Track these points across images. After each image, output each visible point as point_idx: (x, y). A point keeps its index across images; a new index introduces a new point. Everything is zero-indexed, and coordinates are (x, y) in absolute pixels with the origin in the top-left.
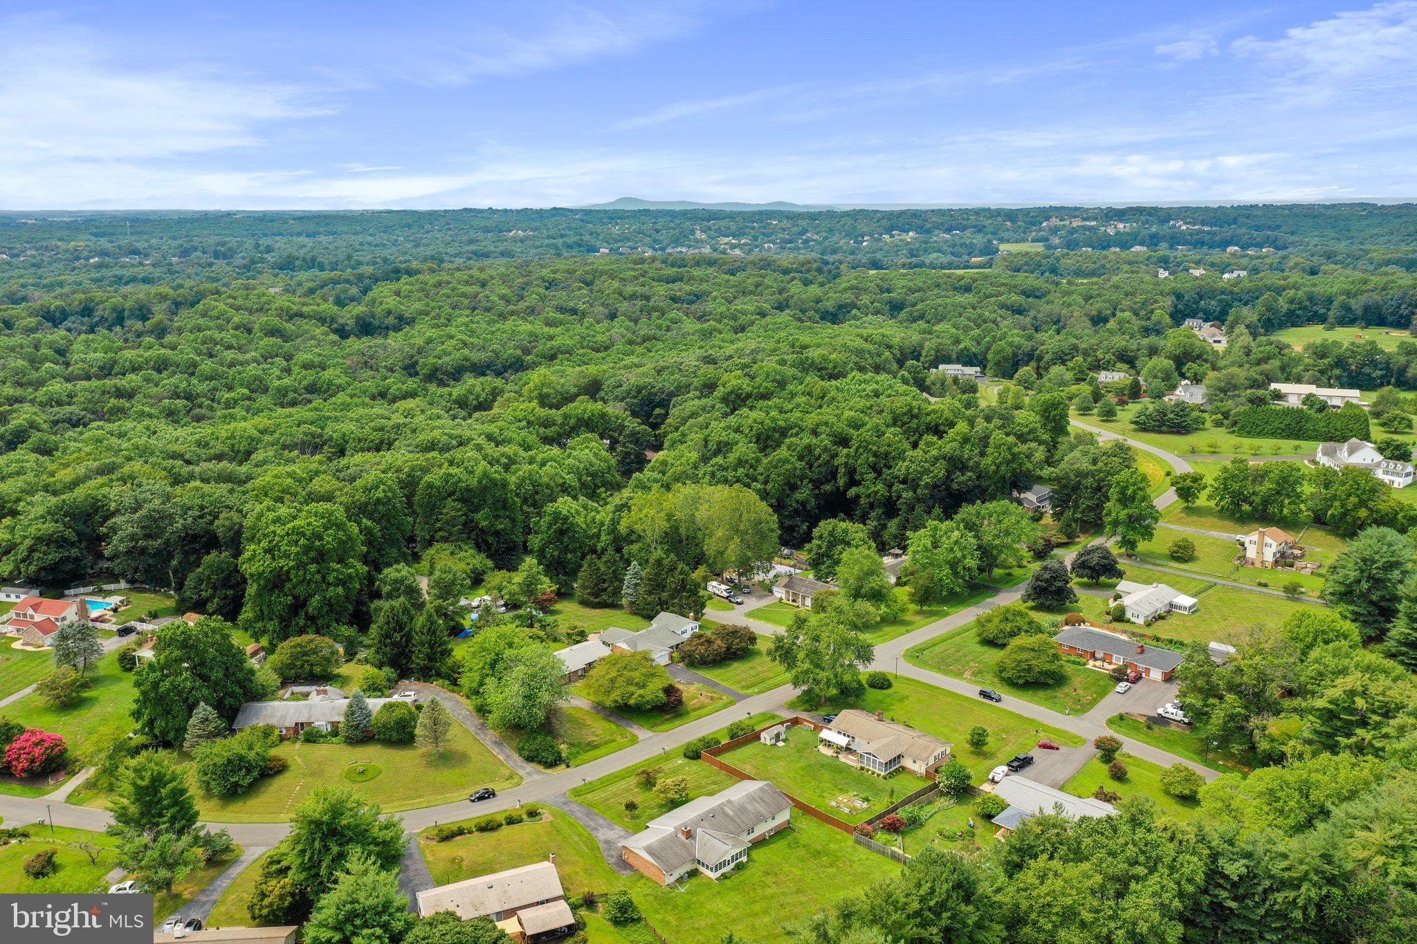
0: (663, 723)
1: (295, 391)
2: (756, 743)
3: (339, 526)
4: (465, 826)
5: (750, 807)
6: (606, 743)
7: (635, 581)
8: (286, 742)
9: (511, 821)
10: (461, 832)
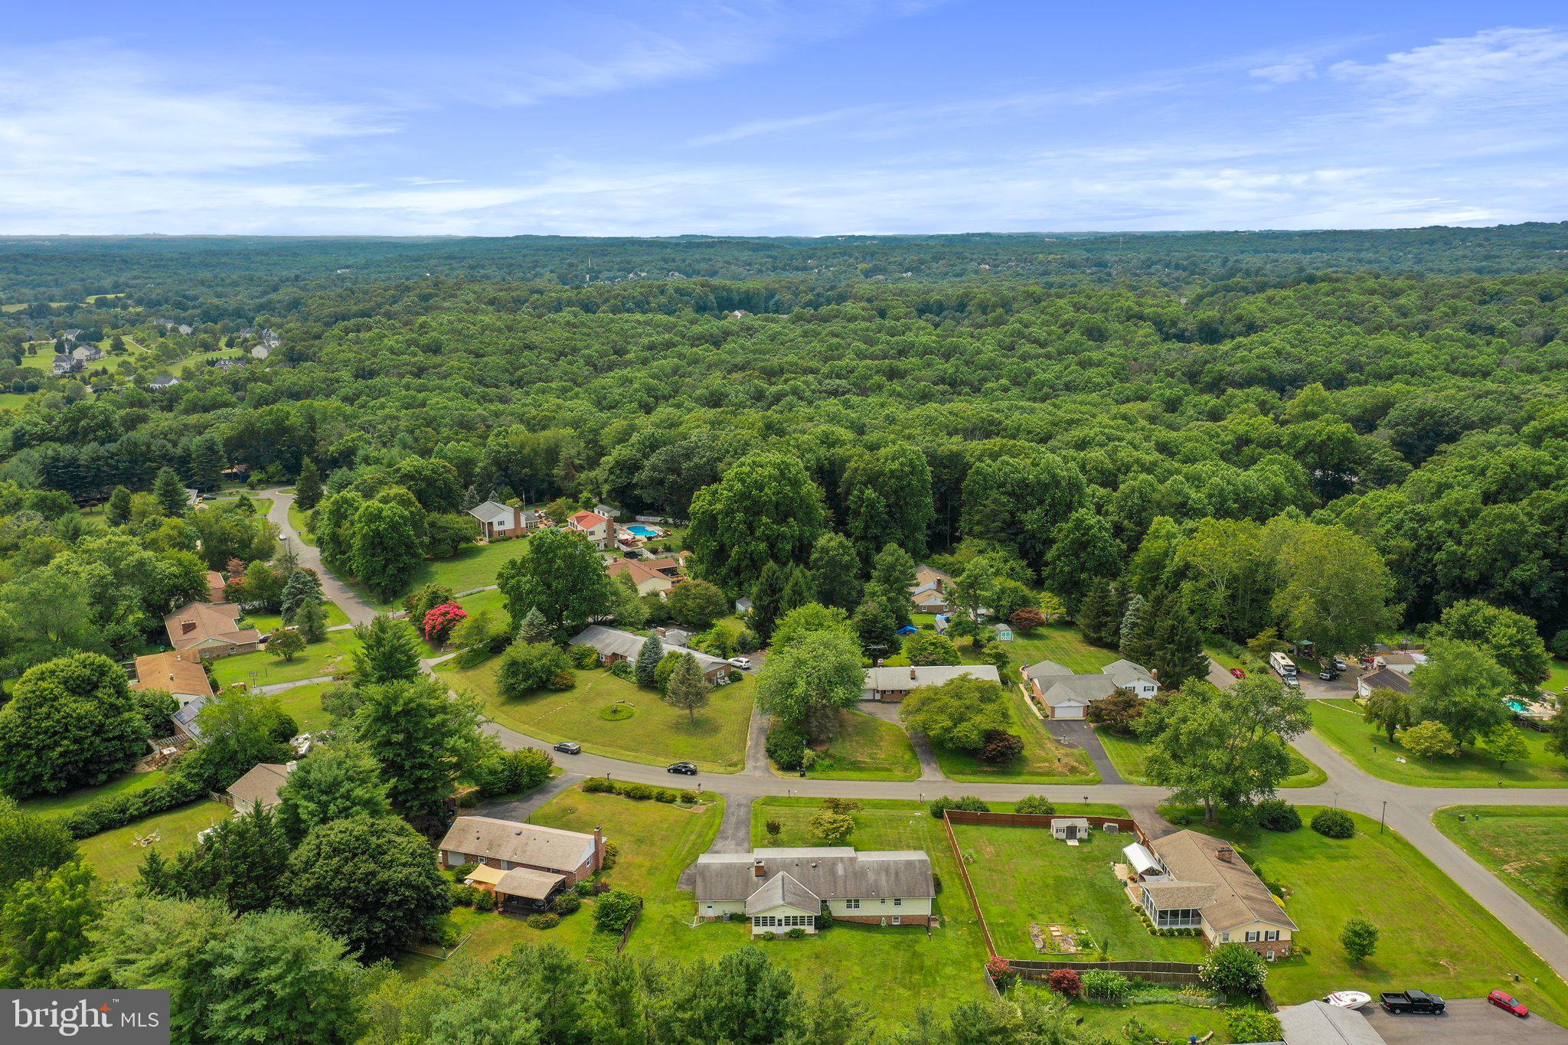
0: (974, 773)
1: (1051, 387)
2: (1043, 831)
3: (795, 483)
4: (617, 785)
5: (871, 876)
6: (877, 769)
7: (1134, 620)
8: (601, 670)
9: (661, 798)
10: (609, 790)
